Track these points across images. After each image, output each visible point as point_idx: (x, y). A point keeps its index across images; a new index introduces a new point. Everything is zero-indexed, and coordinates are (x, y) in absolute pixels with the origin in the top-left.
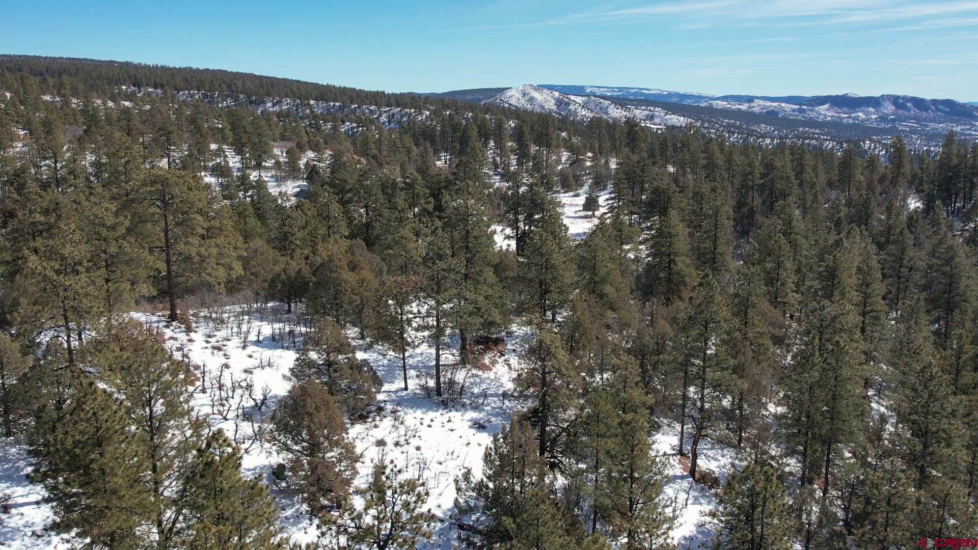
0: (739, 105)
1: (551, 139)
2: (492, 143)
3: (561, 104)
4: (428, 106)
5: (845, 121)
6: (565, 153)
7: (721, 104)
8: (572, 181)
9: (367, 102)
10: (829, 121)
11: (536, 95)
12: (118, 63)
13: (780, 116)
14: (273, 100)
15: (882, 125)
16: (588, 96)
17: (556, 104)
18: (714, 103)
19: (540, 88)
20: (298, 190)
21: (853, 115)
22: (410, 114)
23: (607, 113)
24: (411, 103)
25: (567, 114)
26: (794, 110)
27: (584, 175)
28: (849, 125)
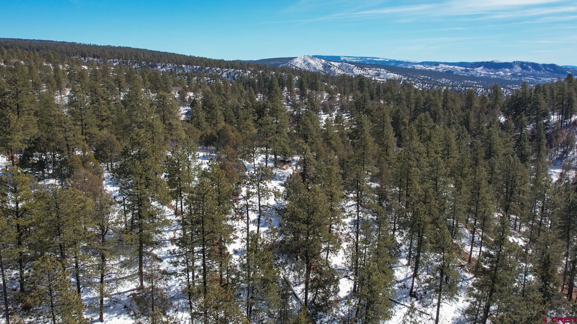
0: (430, 67)
1: (318, 86)
2: (286, 89)
3: (326, 67)
4: (250, 68)
5: (492, 76)
6: (325, 94)
7: (419, 67)
8: (329, 108)
9: (215, 66)
10: (483, 77)
11: (312, 62)
12: (68, 43)
13: (454, 73)
14: (161, 64)
15: (514, 79)
16: (342, 62)
17: (323, 67)
18: (416, 66)
19: (314, 57)
20: (187, 111)
21: (497, 73)
22: (240, 73)
23: (352, 72)
24: (240, 66)
25: (330, 73)
26: (462, 70)
27: (335, 105)
28: (494, 79)
